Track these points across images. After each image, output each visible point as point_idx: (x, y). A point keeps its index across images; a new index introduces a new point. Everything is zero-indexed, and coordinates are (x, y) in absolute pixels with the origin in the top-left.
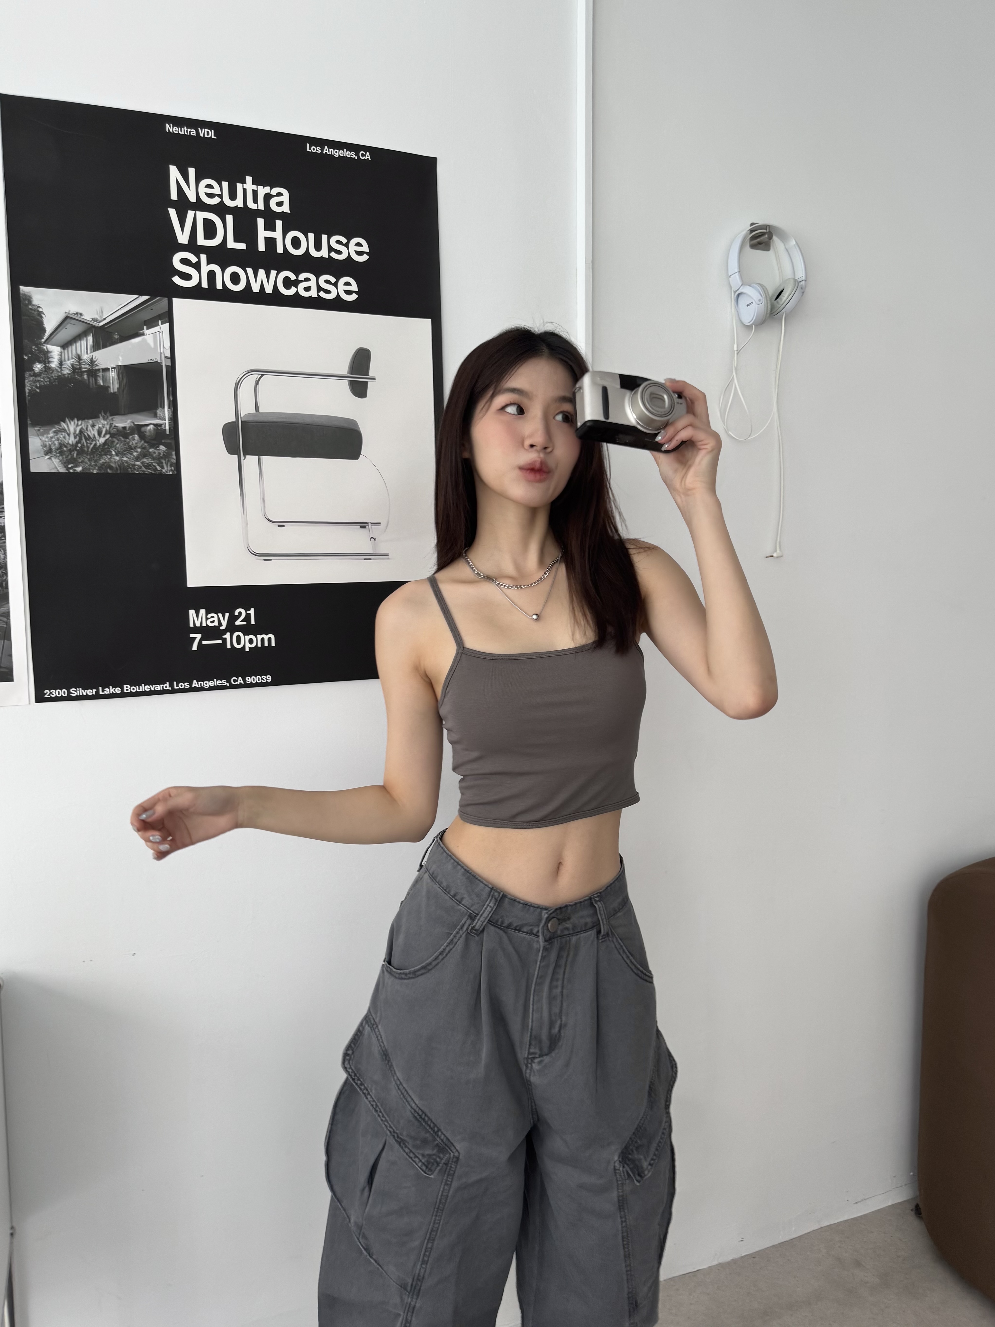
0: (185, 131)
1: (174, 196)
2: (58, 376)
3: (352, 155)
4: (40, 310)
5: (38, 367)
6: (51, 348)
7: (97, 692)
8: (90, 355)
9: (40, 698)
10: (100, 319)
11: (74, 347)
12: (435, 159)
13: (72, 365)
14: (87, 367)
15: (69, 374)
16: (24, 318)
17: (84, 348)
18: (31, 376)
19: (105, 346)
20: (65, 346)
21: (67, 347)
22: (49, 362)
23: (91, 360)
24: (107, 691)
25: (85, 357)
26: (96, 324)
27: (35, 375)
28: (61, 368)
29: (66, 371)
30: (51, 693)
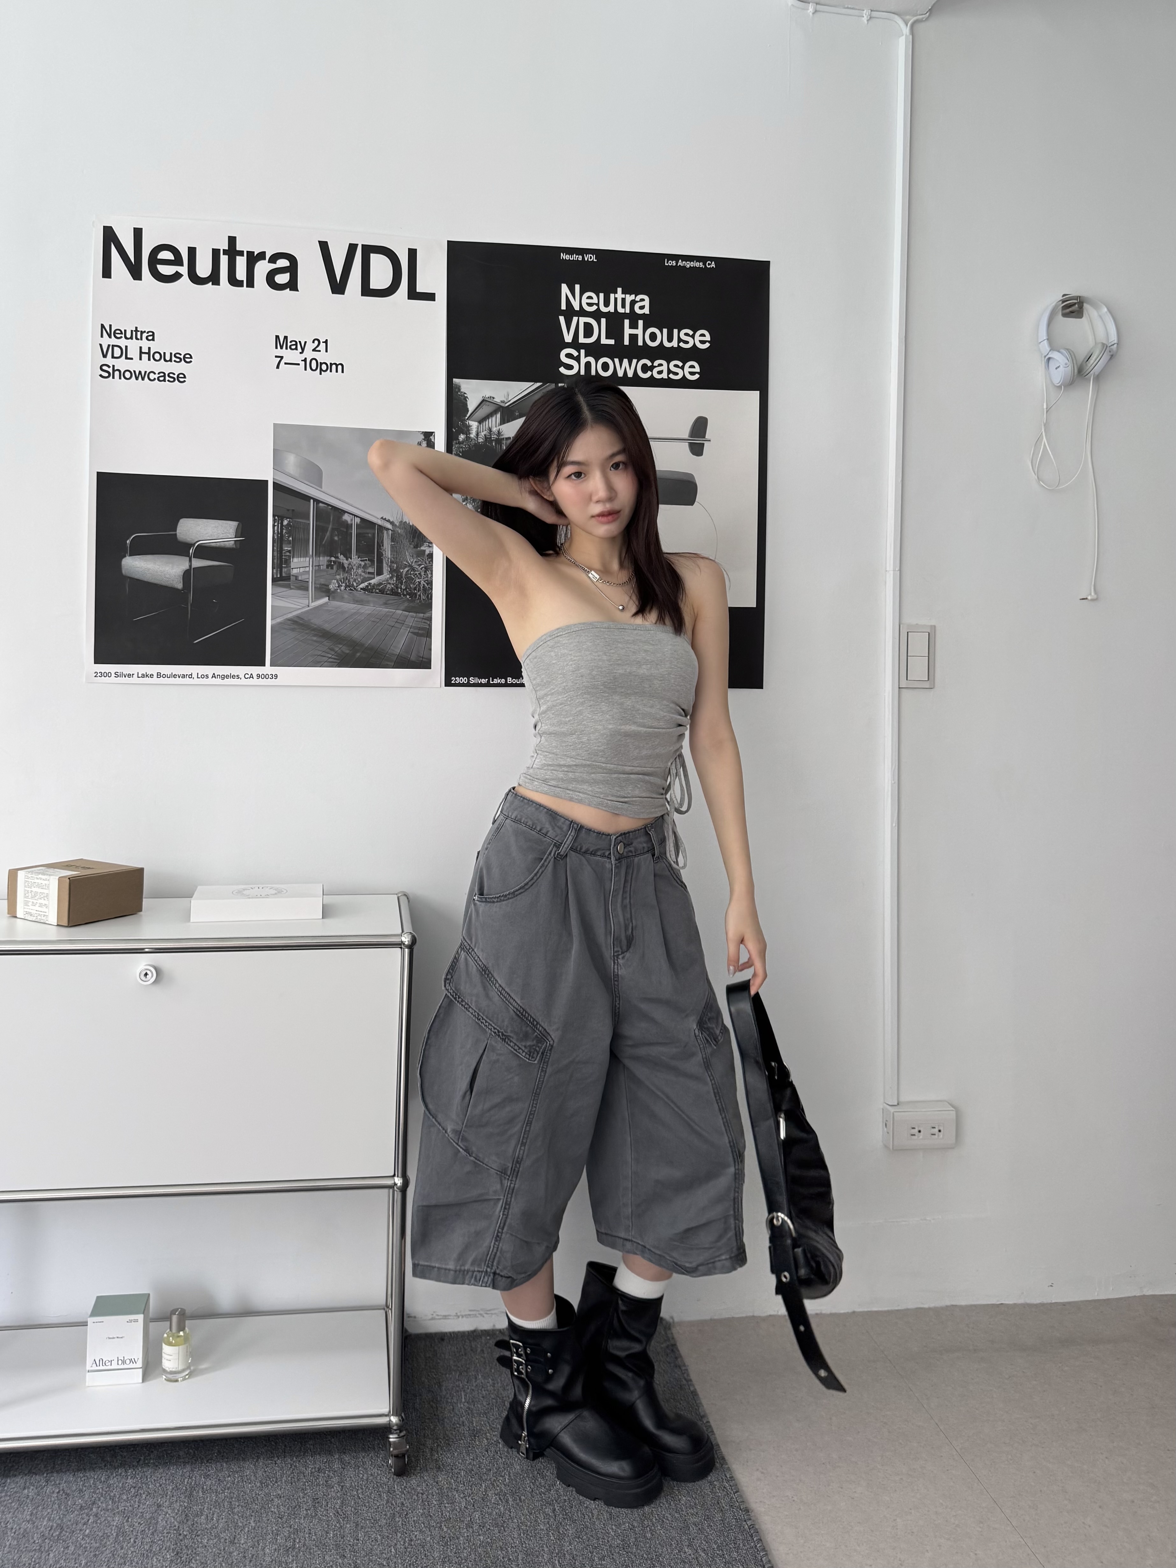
0: (575, 257)
1: (563, 307)
2: (475, 443)
3: (701, 265)
4: (466, 395)
5: (462, 437)
6: (471, 423)
7: (489, 681)
8: (498, 428)
9: (448, 683)
10: (506, 401)
11: (487, 422)
12: (769, 262)
13: (485, 435)
14: (495, 436)
15: (482, 442)
16: (455, 401)
17: (494, 423)
18: (456, 444)
19: (508, 421)
20: (480, 422)
21: (483, 422)
22: (469, 434)
23: (499, 431)
24: (496, 681)
25: (494, 429)
26: (503, 405)
27: (460, 443)
28: (477, 438)
29: (481, 440)
30: (456, 680)
